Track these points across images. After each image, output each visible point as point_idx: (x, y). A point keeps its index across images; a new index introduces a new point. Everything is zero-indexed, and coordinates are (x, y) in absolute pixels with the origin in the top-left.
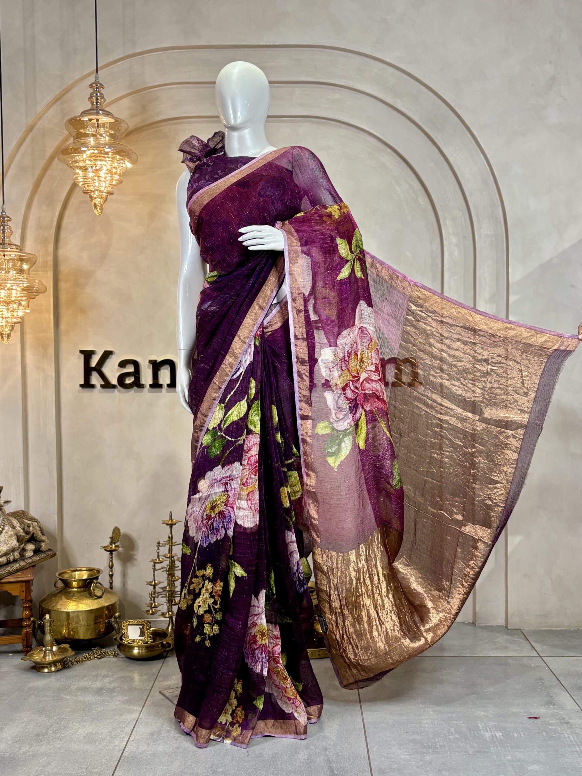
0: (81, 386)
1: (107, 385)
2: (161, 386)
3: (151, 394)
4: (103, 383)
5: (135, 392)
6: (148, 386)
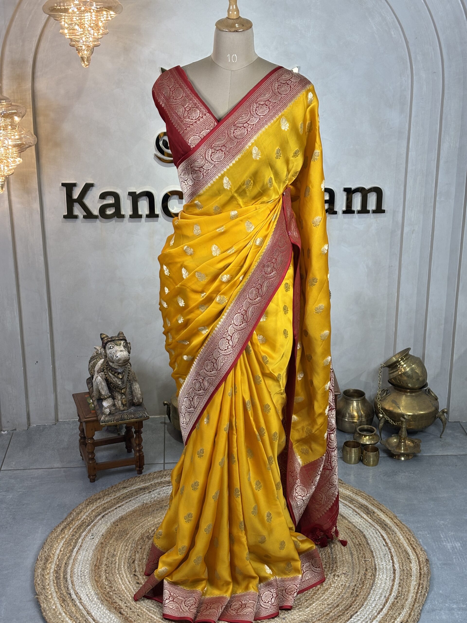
0: (65, 217)
1: (89, 215)
2: (141, 216)
3: (131, 223)
4: (85, 214)
5: (116, 222)
6: (129, 216)
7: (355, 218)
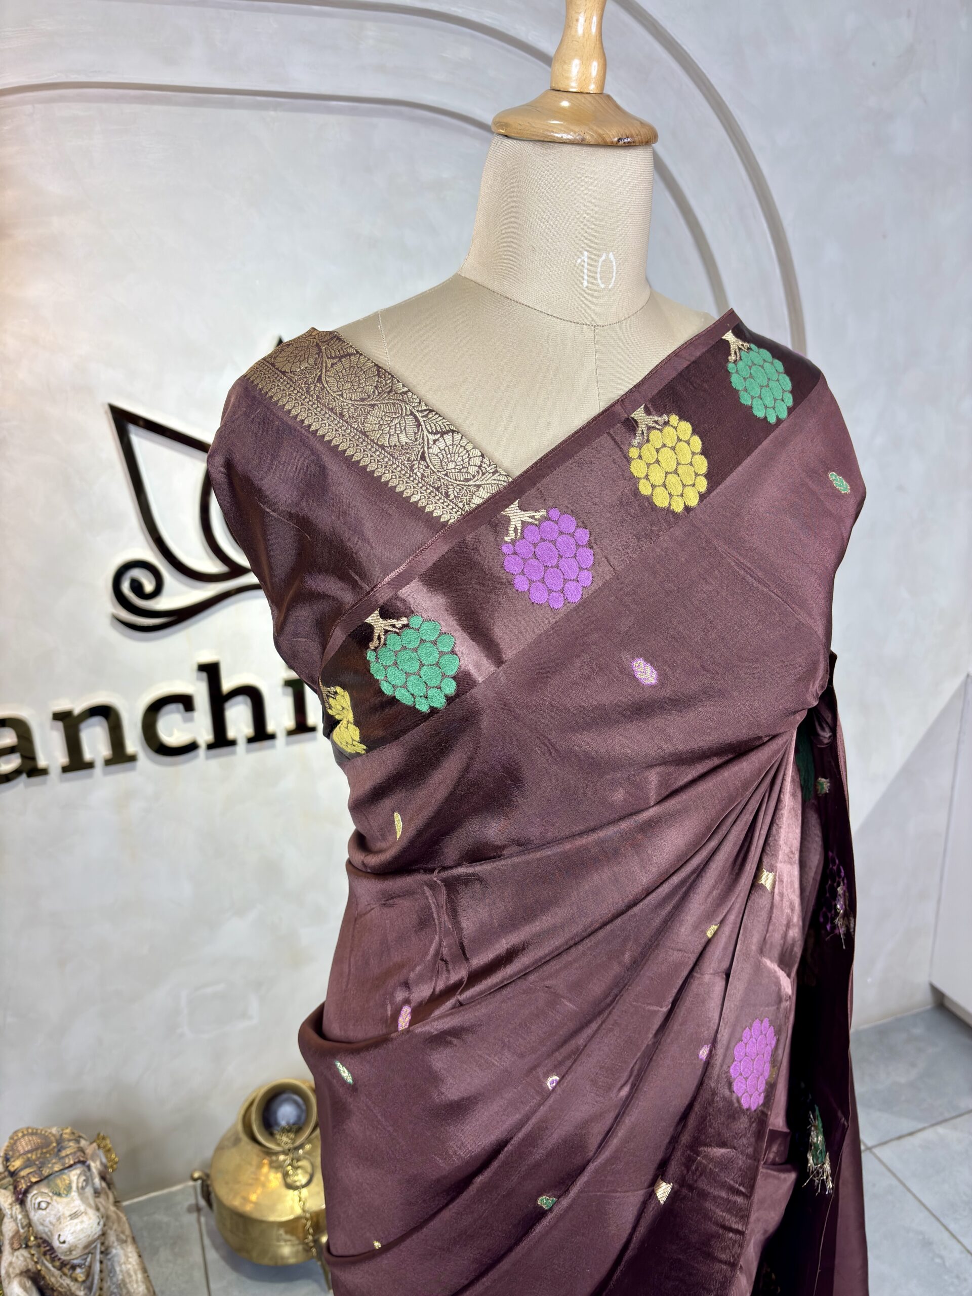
3: (66, 783)
5: (27, 786)
6: (59, 770)
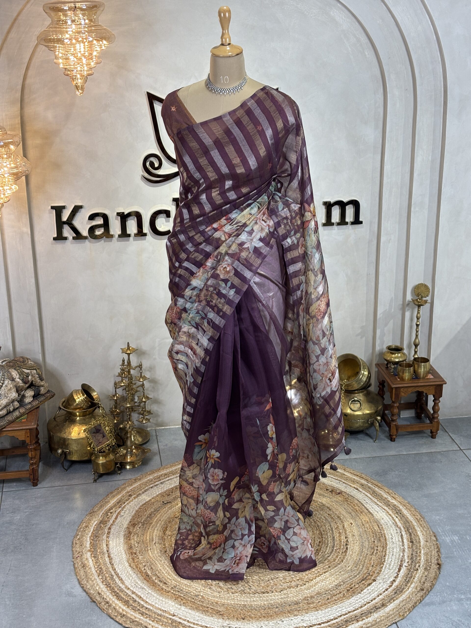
0: (55, 239)
1: (78, 236)
2: (129, 236)
3: (119, 243)
4: (75, 235)
5: (104, 242)
6: (117, 236)
7: (335, 230)
